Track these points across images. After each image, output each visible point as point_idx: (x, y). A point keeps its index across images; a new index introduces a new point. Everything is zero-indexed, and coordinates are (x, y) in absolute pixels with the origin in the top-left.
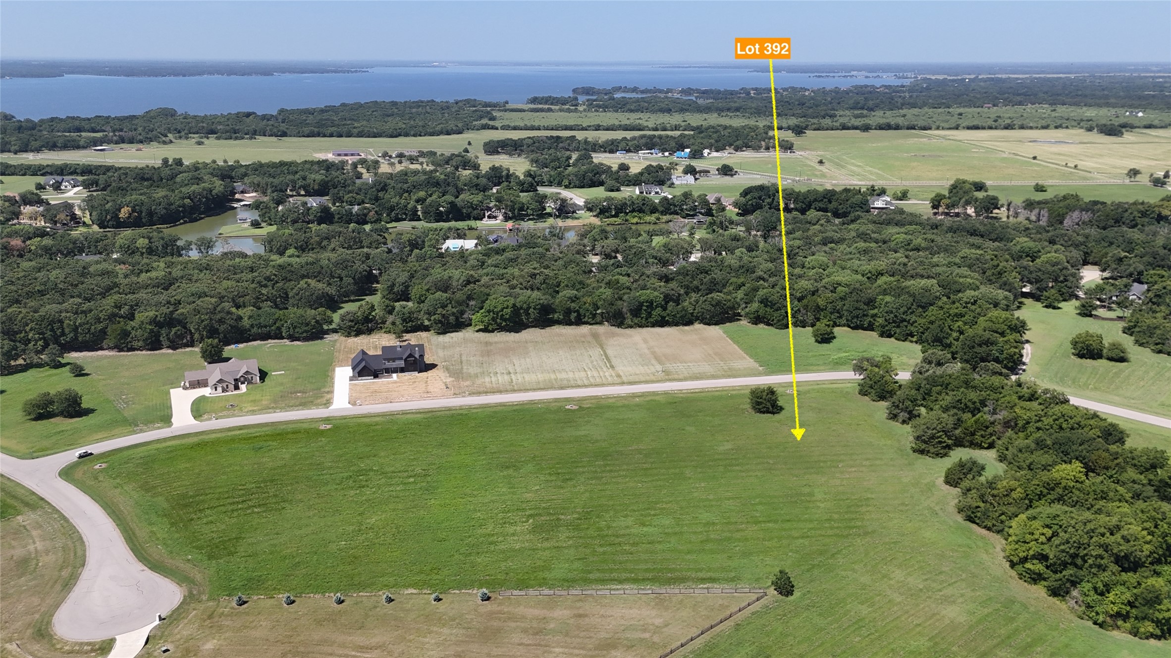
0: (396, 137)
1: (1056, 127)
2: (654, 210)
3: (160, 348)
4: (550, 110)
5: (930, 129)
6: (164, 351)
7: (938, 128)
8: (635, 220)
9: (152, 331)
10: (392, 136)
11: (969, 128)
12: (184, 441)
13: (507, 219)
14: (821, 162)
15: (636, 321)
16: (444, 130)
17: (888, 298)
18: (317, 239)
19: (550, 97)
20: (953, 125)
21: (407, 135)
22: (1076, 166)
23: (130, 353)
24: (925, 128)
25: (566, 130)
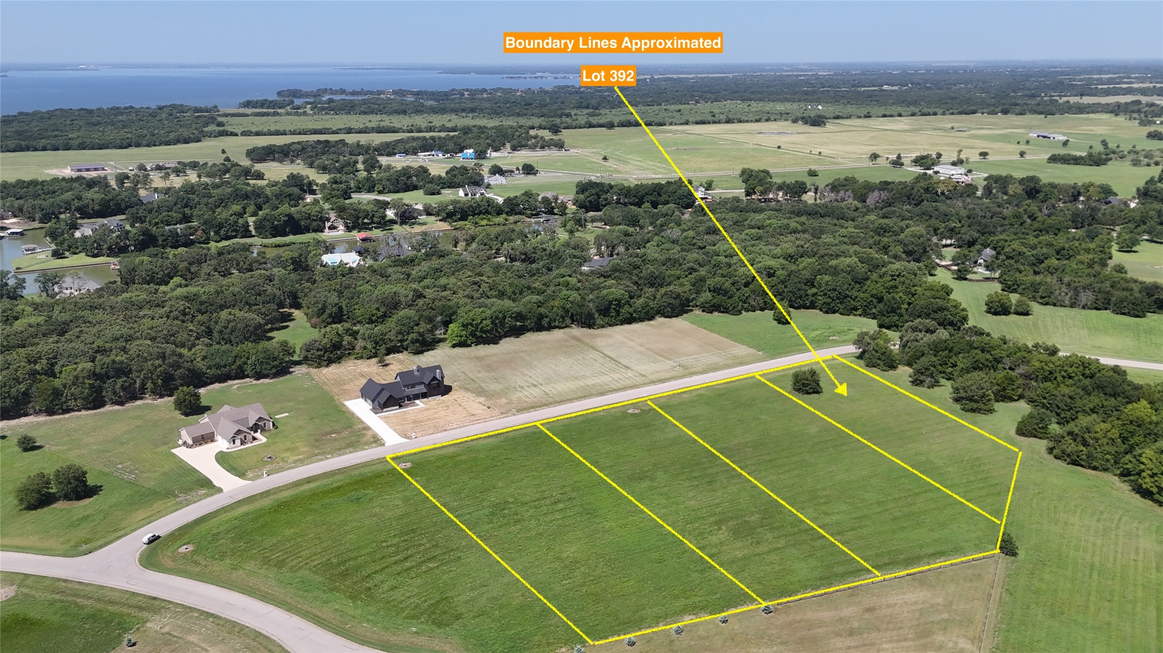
0: (126, 148)
1: (767, 120)
2: (499, 212)
3: (102, 405)
4: (276, 114)
5: (665, 125)
6: (108, 408)
7: (671, 124)
8: (484, 222)
9: (92, 386)
10: (121, 147)
11: (697, 123)
12: (258, 505)
13: (349, 229)
14: (605, 159)
15: (606, 319)
16: (181, 139)
17: (827, 278)
18: (185, 264)
19: (266, 100)
20: (684, 121)
21: (138, 145)
22: (820, 153)
23: (67, 416)
24: (661, 124)
25: (314, 134)
